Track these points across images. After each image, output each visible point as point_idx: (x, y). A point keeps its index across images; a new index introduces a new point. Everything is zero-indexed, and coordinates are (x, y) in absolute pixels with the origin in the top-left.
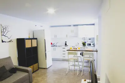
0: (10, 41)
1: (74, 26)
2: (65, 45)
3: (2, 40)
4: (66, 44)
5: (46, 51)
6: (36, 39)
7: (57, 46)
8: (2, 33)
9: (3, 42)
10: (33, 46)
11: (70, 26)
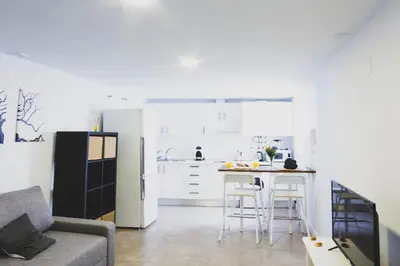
0: (37, 140)
1: (227, 101)
2: (195, 157)
3: (17, 135)
4: (199, 154)
5: (142, 171)
6: (115, 135)
7: (166, 160)
8: (20, 113)
9: (17, 139)
10: (106, 157)
11: (214, 101)
